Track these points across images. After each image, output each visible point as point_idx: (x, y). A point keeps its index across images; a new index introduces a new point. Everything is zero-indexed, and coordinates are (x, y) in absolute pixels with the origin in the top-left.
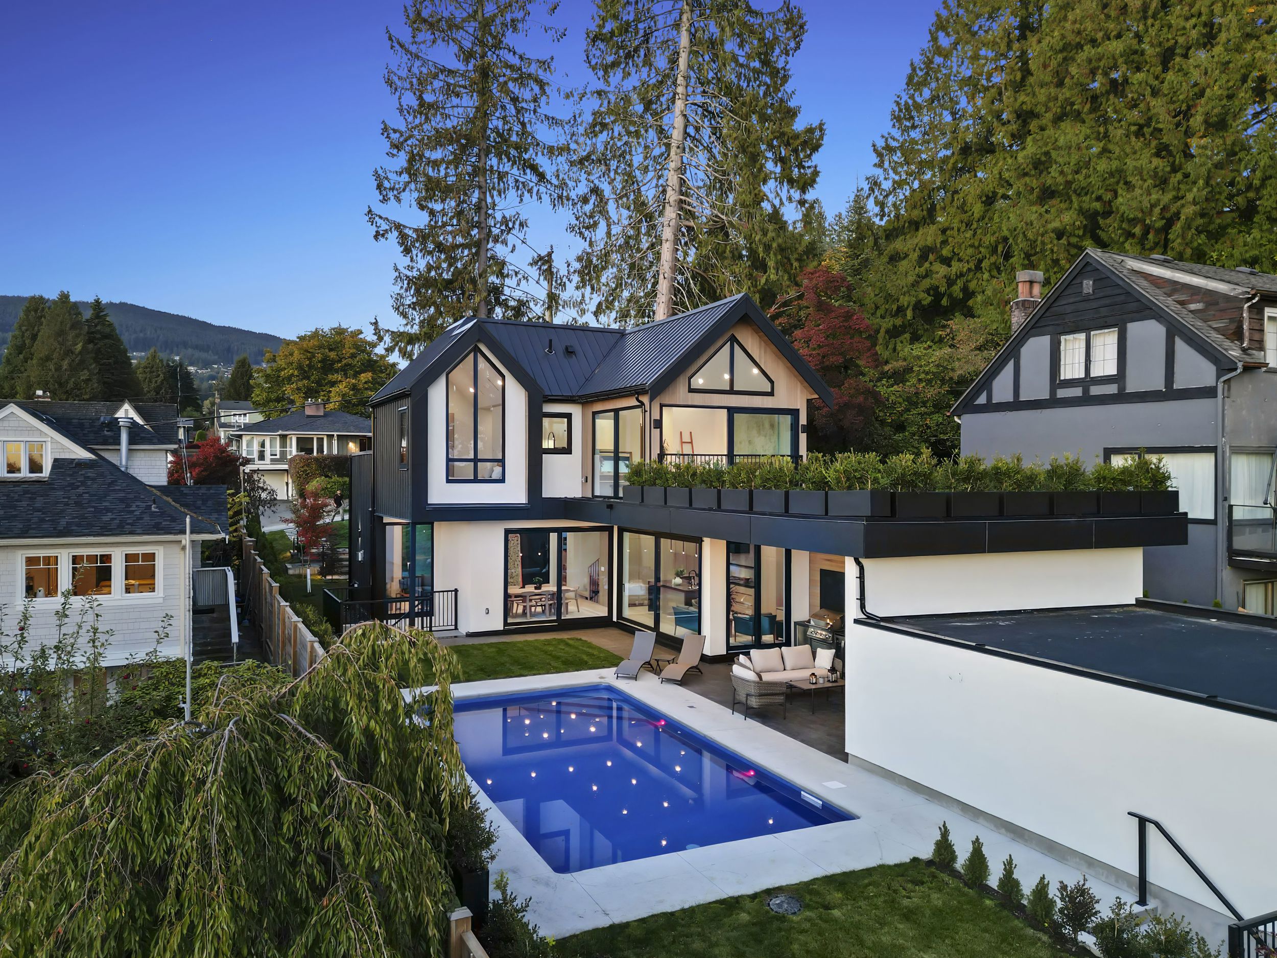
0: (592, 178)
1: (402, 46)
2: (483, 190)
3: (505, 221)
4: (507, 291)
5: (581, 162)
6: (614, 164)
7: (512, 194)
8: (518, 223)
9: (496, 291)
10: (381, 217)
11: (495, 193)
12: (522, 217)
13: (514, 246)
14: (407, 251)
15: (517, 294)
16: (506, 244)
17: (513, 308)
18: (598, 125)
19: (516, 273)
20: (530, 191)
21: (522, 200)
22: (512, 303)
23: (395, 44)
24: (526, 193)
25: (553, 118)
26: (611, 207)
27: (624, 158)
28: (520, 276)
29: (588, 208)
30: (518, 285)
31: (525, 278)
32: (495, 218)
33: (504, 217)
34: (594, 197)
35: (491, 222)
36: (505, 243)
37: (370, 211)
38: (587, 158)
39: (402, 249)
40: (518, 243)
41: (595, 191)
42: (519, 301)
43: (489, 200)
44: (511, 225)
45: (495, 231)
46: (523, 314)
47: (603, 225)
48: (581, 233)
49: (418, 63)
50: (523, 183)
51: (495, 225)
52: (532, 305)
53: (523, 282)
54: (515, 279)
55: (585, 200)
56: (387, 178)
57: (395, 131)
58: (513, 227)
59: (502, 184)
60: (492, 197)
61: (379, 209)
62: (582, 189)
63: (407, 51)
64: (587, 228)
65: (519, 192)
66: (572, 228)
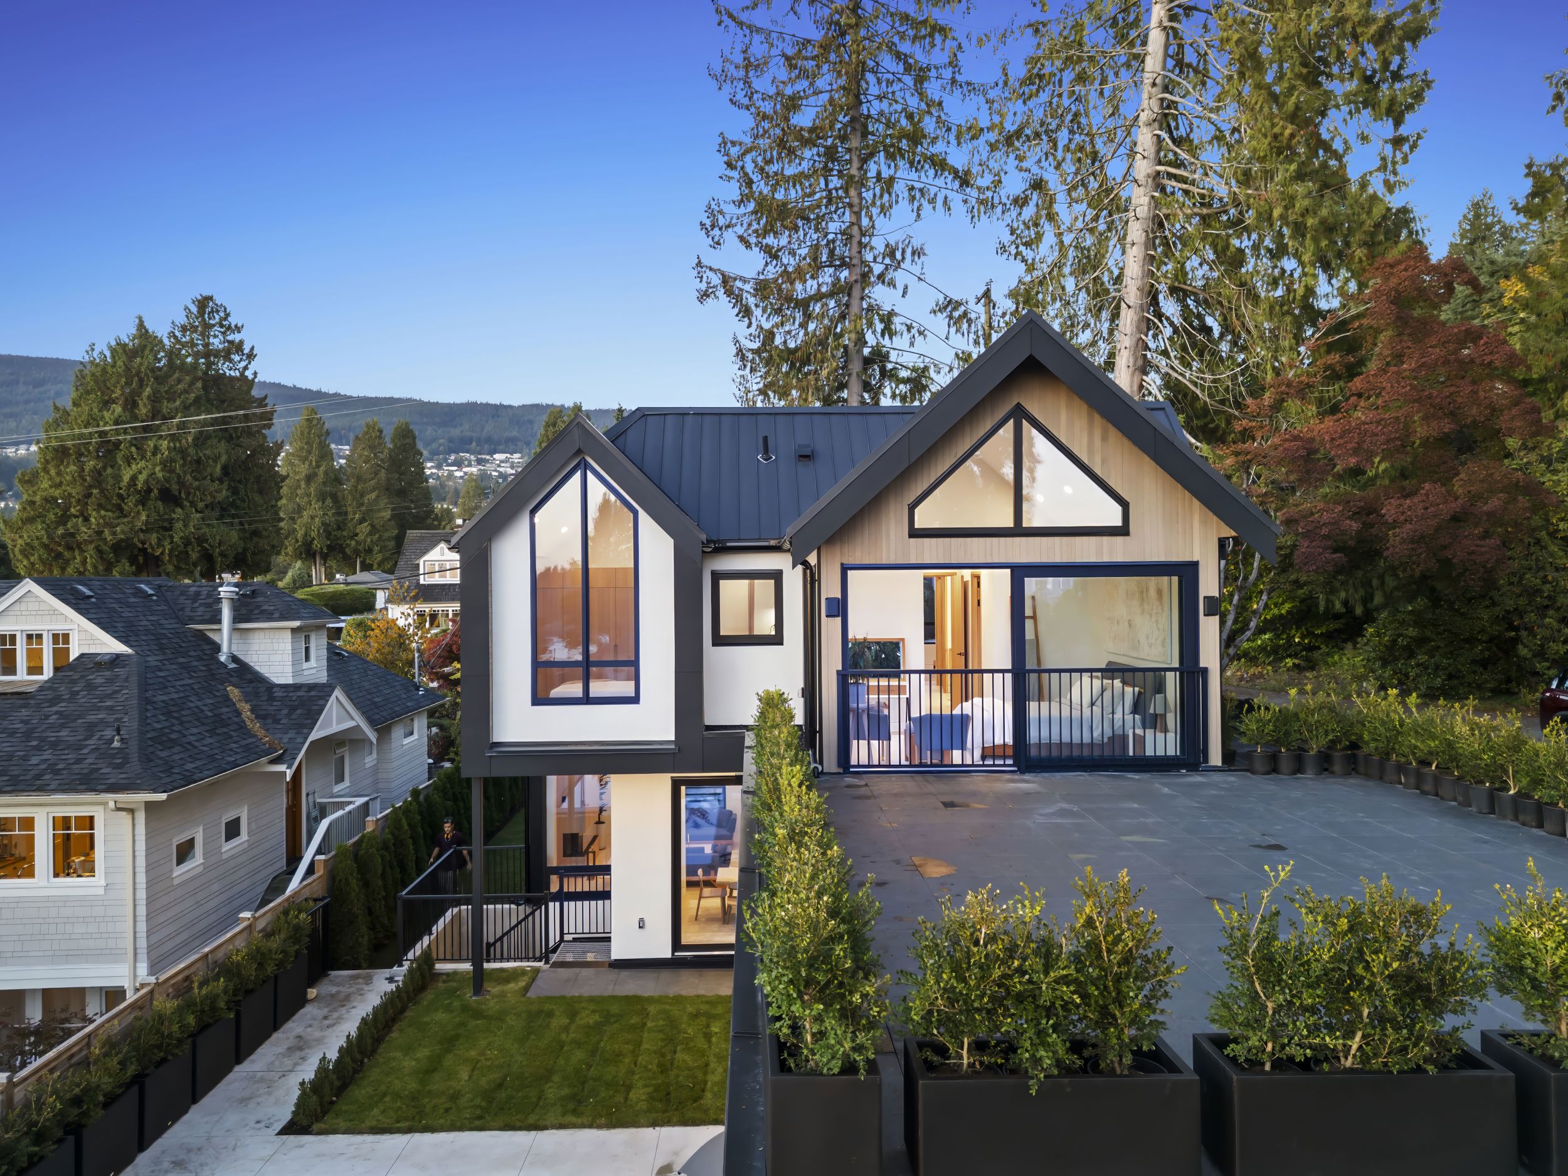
0: (1024, 165)
1: (731, 16)
2: (856, 209)
3: (891, 252)
4: (893, 356)
5: (1009, 140)
6: (1063, 136)
7: (902, 210)
8: (909, 251)
9: (879, 356)
10: (711, 269)
11: (875, 211)
12: (916, 243)
13: (906, 287)
14: (746, 312)
15: (909, 360)
16: (894, 287)
17: (906, 381)
18: (1036, 79)
19: (909, 328)
20: (932, 201)
21: (919, 215)
22: (904, 374)
23: (725, 18)
24: (925, 203)
25: (968, 84)
26: (1060, 207)
27: (1079, 123)
28: (914, 331)
29: (1029, 212)
30: (912, 344)
31: (920, 333)
32: (872, 248)
33: (887, 246)
34: (1035, 196)
35: (869, 257)
36: (892, 284)
37: (699, 264)
38: (1018, 133)
39: (736, 310)
40: (912, 282)
41: (1038, 185)
42: (914, 370)
43: (865, 222)
44: (898, 256)
45: (878, 269)
46: (924, 388)
47: (1049, 238)
48: (1018, 254)
49: (757, 38)
50: (921, 190)
51: (875, 258)
52: (932, 374)
53: (919, 340)
54: (907, 336)
55: (1020, 202)
56: (721, 212)
57: (734, 143)
58: (903, 258)
59: (886, 196)
60: (871, 218)
61: (711, 258)
62: (1014, 184)
63: (741, 24)
64: (1027, 244)
65: (916, 204)
66: (1003, 249)
